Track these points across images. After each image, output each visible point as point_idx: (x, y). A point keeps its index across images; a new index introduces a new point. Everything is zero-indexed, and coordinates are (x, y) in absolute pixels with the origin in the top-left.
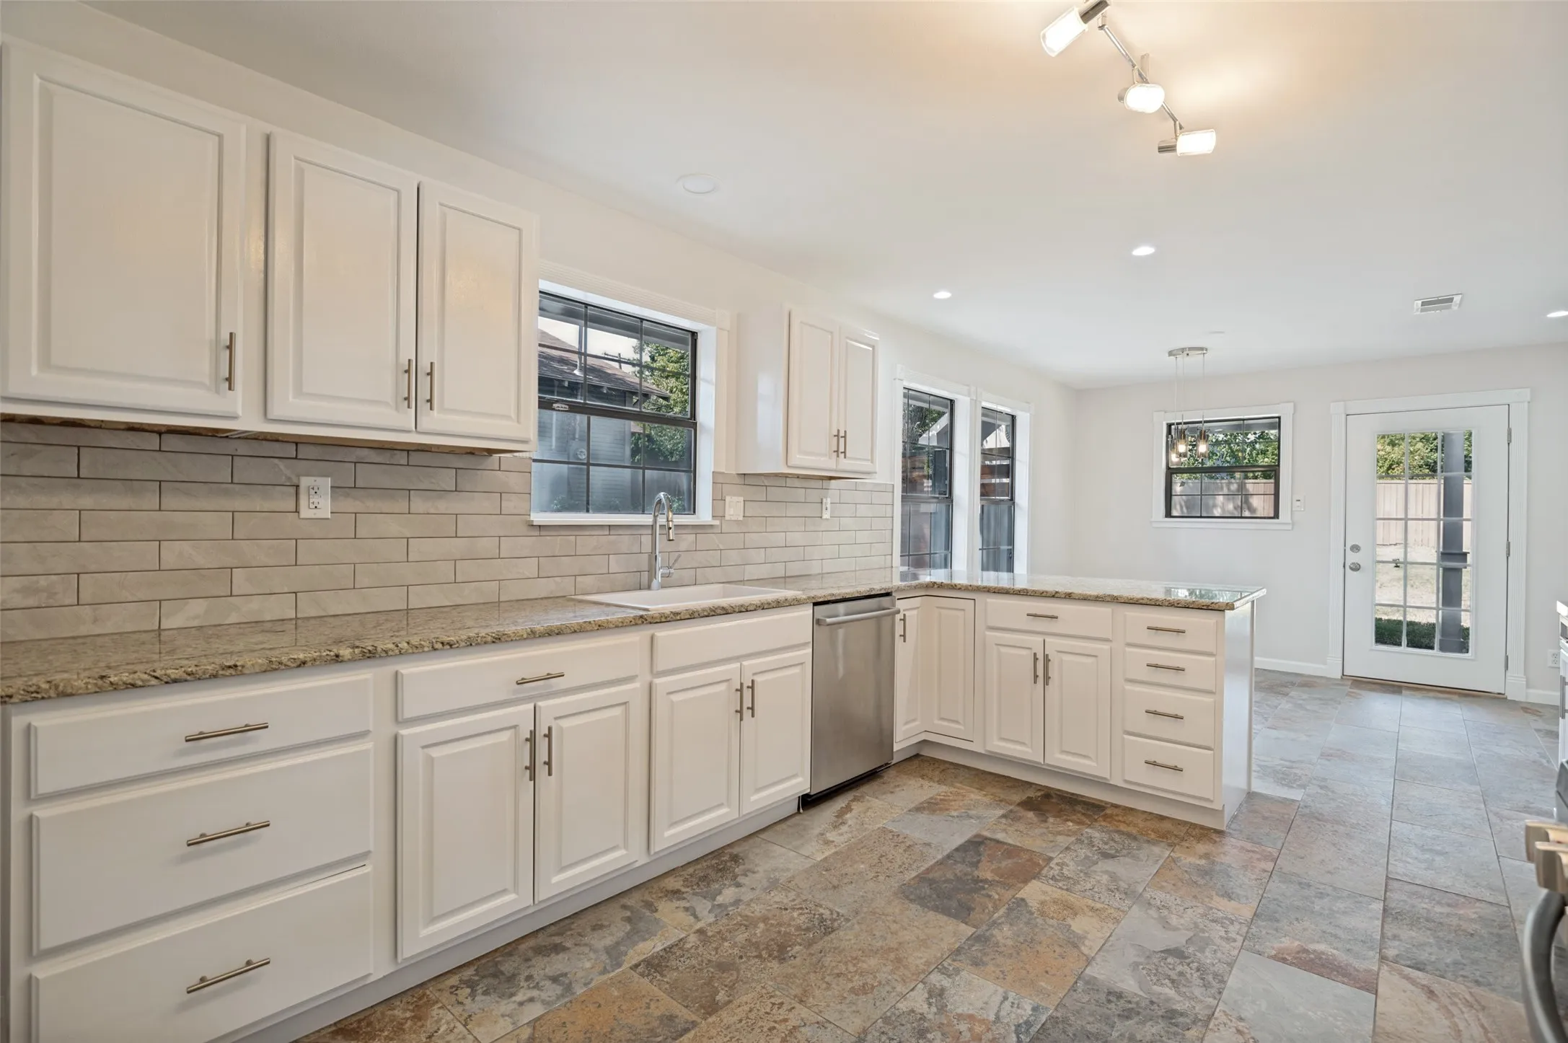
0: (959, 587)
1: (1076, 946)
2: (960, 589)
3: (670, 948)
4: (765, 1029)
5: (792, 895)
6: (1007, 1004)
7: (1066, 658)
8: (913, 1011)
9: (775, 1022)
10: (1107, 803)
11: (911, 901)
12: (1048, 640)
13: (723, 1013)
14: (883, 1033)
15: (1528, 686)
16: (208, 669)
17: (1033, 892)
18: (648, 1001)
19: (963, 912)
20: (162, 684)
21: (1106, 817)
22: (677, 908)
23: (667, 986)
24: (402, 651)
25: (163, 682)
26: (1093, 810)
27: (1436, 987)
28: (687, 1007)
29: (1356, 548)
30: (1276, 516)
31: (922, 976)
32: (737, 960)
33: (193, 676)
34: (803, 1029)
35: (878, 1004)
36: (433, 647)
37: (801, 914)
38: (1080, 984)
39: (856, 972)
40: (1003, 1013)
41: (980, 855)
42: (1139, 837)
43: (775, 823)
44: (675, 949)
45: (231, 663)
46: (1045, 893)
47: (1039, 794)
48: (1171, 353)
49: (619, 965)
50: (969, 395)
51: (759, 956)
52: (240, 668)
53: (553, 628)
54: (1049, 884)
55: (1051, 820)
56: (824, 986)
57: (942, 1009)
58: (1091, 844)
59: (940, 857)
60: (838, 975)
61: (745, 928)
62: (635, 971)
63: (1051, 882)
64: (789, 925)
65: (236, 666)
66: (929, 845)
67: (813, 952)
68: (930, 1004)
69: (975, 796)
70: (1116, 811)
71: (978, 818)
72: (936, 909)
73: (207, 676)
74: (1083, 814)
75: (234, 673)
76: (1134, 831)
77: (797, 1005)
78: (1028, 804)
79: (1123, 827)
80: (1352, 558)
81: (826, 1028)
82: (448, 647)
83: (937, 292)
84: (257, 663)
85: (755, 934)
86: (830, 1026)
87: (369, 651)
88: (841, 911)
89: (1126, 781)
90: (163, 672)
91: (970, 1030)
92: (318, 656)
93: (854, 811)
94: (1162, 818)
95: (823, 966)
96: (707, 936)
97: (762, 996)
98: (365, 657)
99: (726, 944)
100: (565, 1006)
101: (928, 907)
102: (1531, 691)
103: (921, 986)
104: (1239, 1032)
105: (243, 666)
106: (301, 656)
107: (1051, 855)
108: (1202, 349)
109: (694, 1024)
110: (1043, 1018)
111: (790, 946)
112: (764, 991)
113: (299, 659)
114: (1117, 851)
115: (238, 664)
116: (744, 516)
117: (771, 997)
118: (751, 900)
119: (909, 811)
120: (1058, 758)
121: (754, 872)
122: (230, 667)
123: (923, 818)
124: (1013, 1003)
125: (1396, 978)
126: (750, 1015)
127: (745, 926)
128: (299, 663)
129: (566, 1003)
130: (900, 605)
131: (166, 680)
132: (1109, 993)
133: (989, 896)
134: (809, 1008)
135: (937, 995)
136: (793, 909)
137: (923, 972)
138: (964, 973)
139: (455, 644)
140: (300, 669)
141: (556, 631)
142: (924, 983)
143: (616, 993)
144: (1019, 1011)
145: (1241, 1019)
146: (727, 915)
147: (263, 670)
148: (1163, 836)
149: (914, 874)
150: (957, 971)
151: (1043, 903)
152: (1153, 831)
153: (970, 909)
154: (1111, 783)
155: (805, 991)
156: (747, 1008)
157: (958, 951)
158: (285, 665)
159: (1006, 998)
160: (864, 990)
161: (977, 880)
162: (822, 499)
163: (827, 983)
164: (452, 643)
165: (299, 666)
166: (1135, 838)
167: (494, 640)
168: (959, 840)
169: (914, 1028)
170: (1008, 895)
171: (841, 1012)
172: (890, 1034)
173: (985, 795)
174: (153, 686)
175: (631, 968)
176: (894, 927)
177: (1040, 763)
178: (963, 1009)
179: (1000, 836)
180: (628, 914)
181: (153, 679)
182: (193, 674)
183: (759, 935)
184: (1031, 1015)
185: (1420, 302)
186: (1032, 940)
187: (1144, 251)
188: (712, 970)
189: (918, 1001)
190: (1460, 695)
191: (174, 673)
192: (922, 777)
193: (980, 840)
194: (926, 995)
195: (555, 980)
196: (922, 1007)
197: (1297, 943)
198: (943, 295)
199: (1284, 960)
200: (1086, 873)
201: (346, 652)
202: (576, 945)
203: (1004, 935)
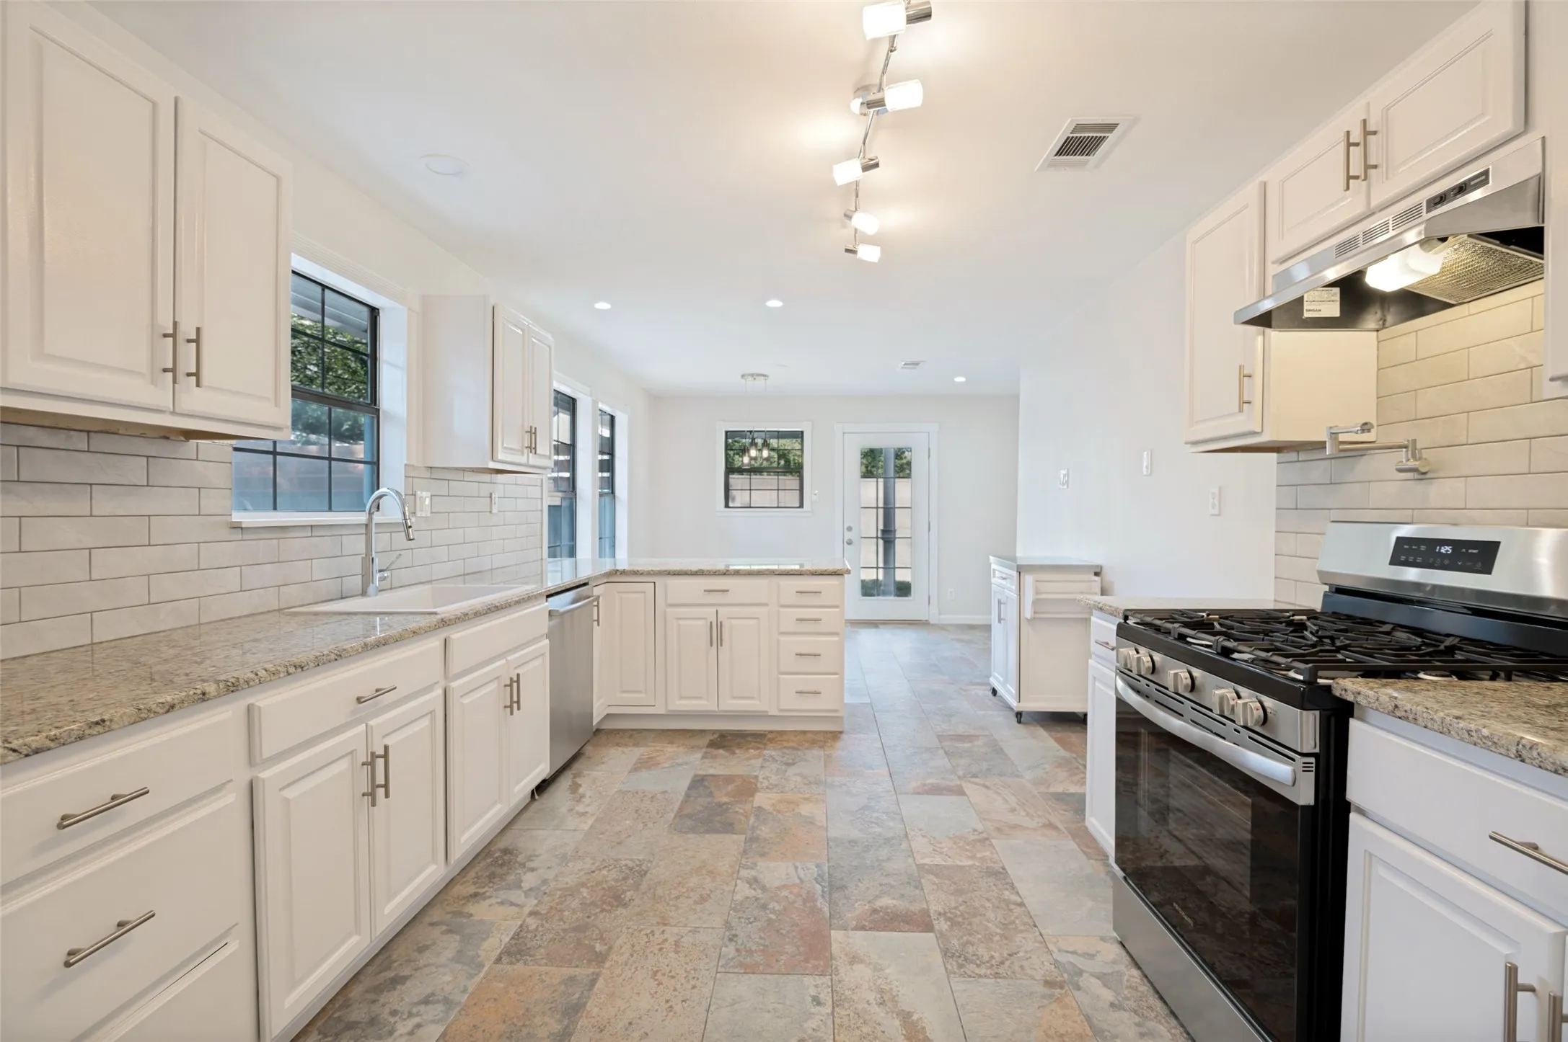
0: (641, 572)
1: (812, 823)
2: (642, 574)
3: (518, 935)
4: (656, 952)
5: (588, 860)
6: (800, 870)
7: (734, 622)
8: (747, 898)
9: (659, 944)
10: (765, 731)
11: (686, 833)
12: (721, 609)
13: (613, 957)
14: (740, 918)
15: (940, 614)
16: (73, 730)
17: (761, 799)
18: (538, 977)
19: (728, 828)
20: (21, 758)
21: (771, 740)
22: (490, 906)
23: (545, 961)
24: (262, 679)
25: (22, 756)
26: (759, 739)
27: (987, 783)
28: (577, 966)
29: (850, 529)
30: (801, 506)
31: (735, 876)
32: (587, 920)
33: (57, 741)
34: (682, 940)
35: (721, 903)
36: (287, 672)
37: (609, 871)
38: (831, 844)
39: (688, 890)
40: (802, 876)
41: (709, 788)
42: (800, 747)
43: (518, 814)
44: (523, 934)
45: (98, 718)
46: (770, 799)
47: (716, 736)
48: (743, 376)
49: (481, 966)
50: (591, 396)
51: (603, 910)
52: (108, 723)
53: (380, 639)
54: (768, 793)
55: (737, 751)
56: (673, 908)
57: (764, 889)
58: (775, 760)
59: (681, 798)
60: (677, 898)
61: (571, 897)
62: (502, 964)
63: (767, 790)
64: (606, 881)
65: (103, 721)
66: (666, 792)
67: (643, 891)
68: (754, 889)
69: (671, 749)
70: (774, 735)
71: (687, 763)
72: (707, 832)
73: (73, 739)
74: (755, 742)
75: (101, 730)
76: (794, 745)
77: (665, 928)
78: (712, 744)
79: (785, 744)
80: (848, 535)
81: (699, 932)
82: (300, 670)
83: (597, 302)
84: (124, 713)
85: (585, 898)
86: (702, 930)
87: (233, 683)
88: (641, 858)
89: (782, 710)
90: (21, 741)
91: (791, 893)
92: (185, 696)
93: (583, 785)
94: (804, 732)
95: (660, 897)
96: (541, 914)
97: (632, 934)
98: (229, 691)
99: (566, 913)
100: (461, 1015)
101: (701, 833)
102: (942, 616)
103: (739, 881)
104: (924, 836)
105: (111, 721)
106: (169, 699)
107: (756, 774)
108: (764, 376)
109: (598, 975)
110: (826, 869)
111: (622, 894)
112: (630, 930)
113: (167, 702)
114: (793, 760)
115: (106, 717)
116: (431, 513)
117: (640, 931)
118: (556, 876)
119: (630, 772)
120: (730, 704)
121: (537, 856)
122: (97, 723)
123: (644, 774)
124: (803, 868)
125: (970, 785)
126: (635, 949)
127: (570, 895)
128: (167, 707)
129: (459, 1012)
130: (597, 591)
131: (25, 752)
132: (850, 842)
133: (737, 812)
134: (675, 926)
135: (753, 882)
136: (600, 870)
137: (733, 873)
138: (759, 864)
139: (305, 666)
140: (168, 714)
141: (383, 642)
142: (740, 879)
143: (501, 985)
144: (810, 871)
145: (920, 830)
146: (545, 893)
147: (132, 721)
148: (813, 743)
149: (672, 815)
150: (755, 864)
151: (773, 805)
152: (804, 741)
153: (731, 824)
154: (770, 714)
155: (662, 917)
156: (628, 946)
157: (745, 852)
158: (155, 712)
159: (796, 868)
160: (703, 899)
161: (720, 805)
162: (491, 494)
163: (674, 906)
164: (303, 665)
165: (168, 711)
166: (797, 749)
167: (336, 657)
168: (685, 783)
169: (757, 907)
170: (748, 807)
171: (700, 918)
172: (745, 916)
173: (678, 747)
174: (12, 761)
175: (495, 963)
176: (690, 853)
177: (715, 711)
178: (777, 884)
179: (711, 771)
180: (444, 928)
181: (11, 752)
182: (56, 739)
183: (588, 897)
184: (818, 871)
185: (903, 363)
186: (785, 829)
187: (774, 303)
188: (573, 935)
189: (744, 891)
190: (909, 624)
191: (35, 741)
192: (618, 745)
193: (699, 778)
194: (748, 885)
195: (426, 1001)
196: (750, 892)
197: (919, 783)
198: (602, 306)
199: (919, 793)
200: (785, 779)
201: (211, 688)
202: (416, 970)
203: (764, 831)
